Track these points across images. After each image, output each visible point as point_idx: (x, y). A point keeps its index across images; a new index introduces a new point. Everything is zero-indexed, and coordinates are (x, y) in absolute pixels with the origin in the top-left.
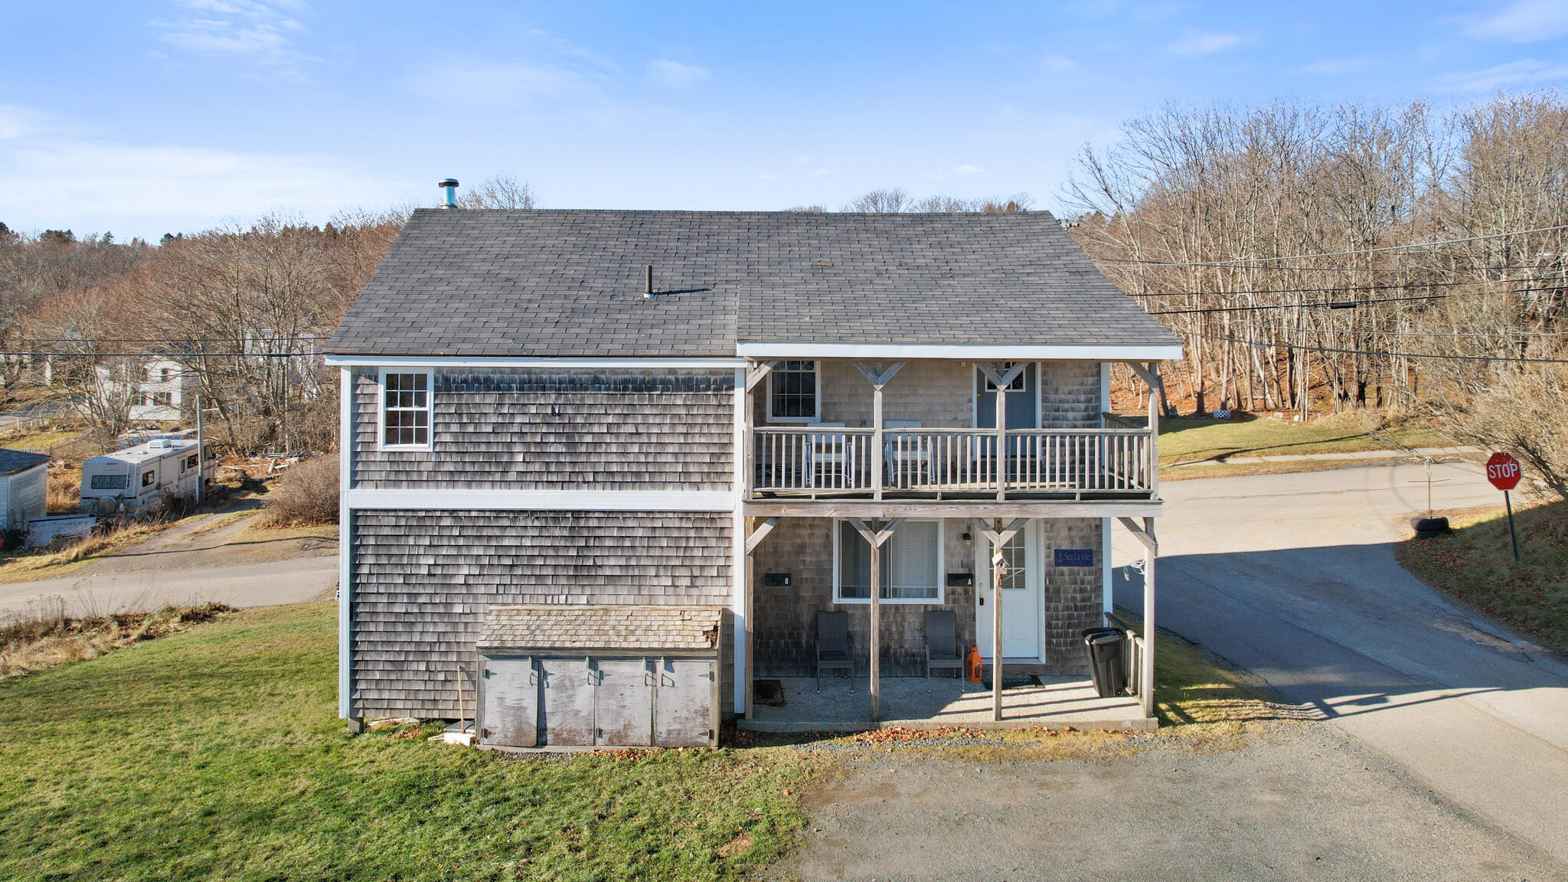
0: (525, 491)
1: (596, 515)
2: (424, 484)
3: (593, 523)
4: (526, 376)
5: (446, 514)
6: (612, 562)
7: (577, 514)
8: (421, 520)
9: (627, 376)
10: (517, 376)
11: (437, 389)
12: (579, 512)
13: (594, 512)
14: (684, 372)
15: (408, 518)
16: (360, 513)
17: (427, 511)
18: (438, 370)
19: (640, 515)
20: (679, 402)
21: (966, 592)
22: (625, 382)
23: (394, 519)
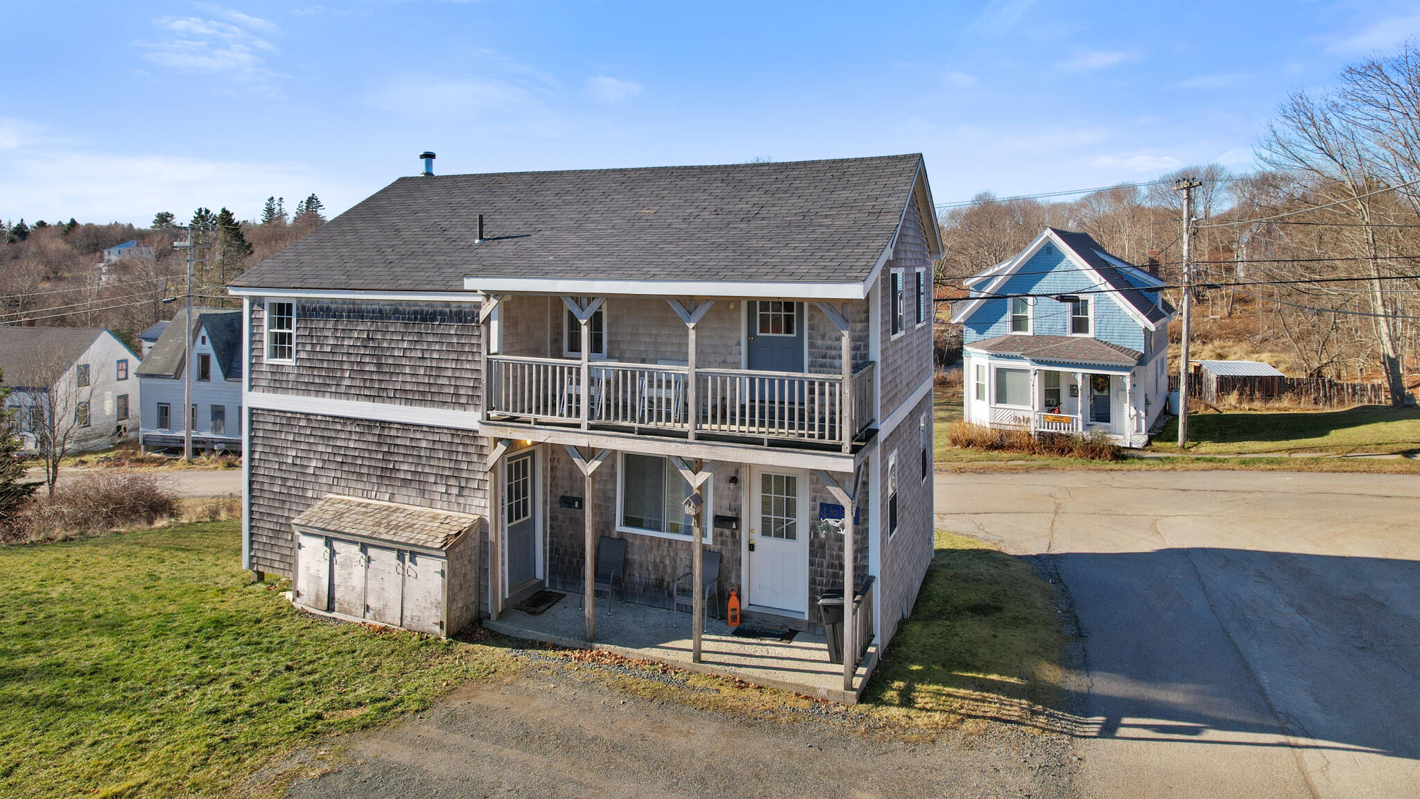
0: (350, 402)
1: (396, 426)
2: (290, 391)
3: (393, 433)
4: (352, 306)
5: (303, 417)
6: (405, 467)
7: (384, 424)
8: (289, 419)
9: (416, 308)
10: (346, 306)
11: (298, 315)
12: (385, 422)
13: (394, 423)
14: (456, 305)
15: (282, 417)
16: (255, 411)
17: (292, 413)
18: (299, 299)
19: (425, 429)
20: (453, 332)
21: (733, 535)
22: (416, 313)
23: (273, 418)
